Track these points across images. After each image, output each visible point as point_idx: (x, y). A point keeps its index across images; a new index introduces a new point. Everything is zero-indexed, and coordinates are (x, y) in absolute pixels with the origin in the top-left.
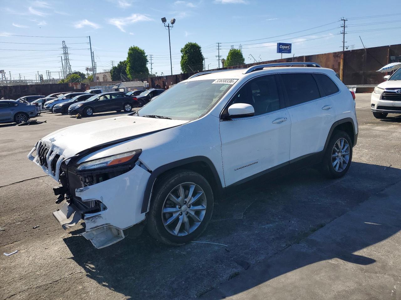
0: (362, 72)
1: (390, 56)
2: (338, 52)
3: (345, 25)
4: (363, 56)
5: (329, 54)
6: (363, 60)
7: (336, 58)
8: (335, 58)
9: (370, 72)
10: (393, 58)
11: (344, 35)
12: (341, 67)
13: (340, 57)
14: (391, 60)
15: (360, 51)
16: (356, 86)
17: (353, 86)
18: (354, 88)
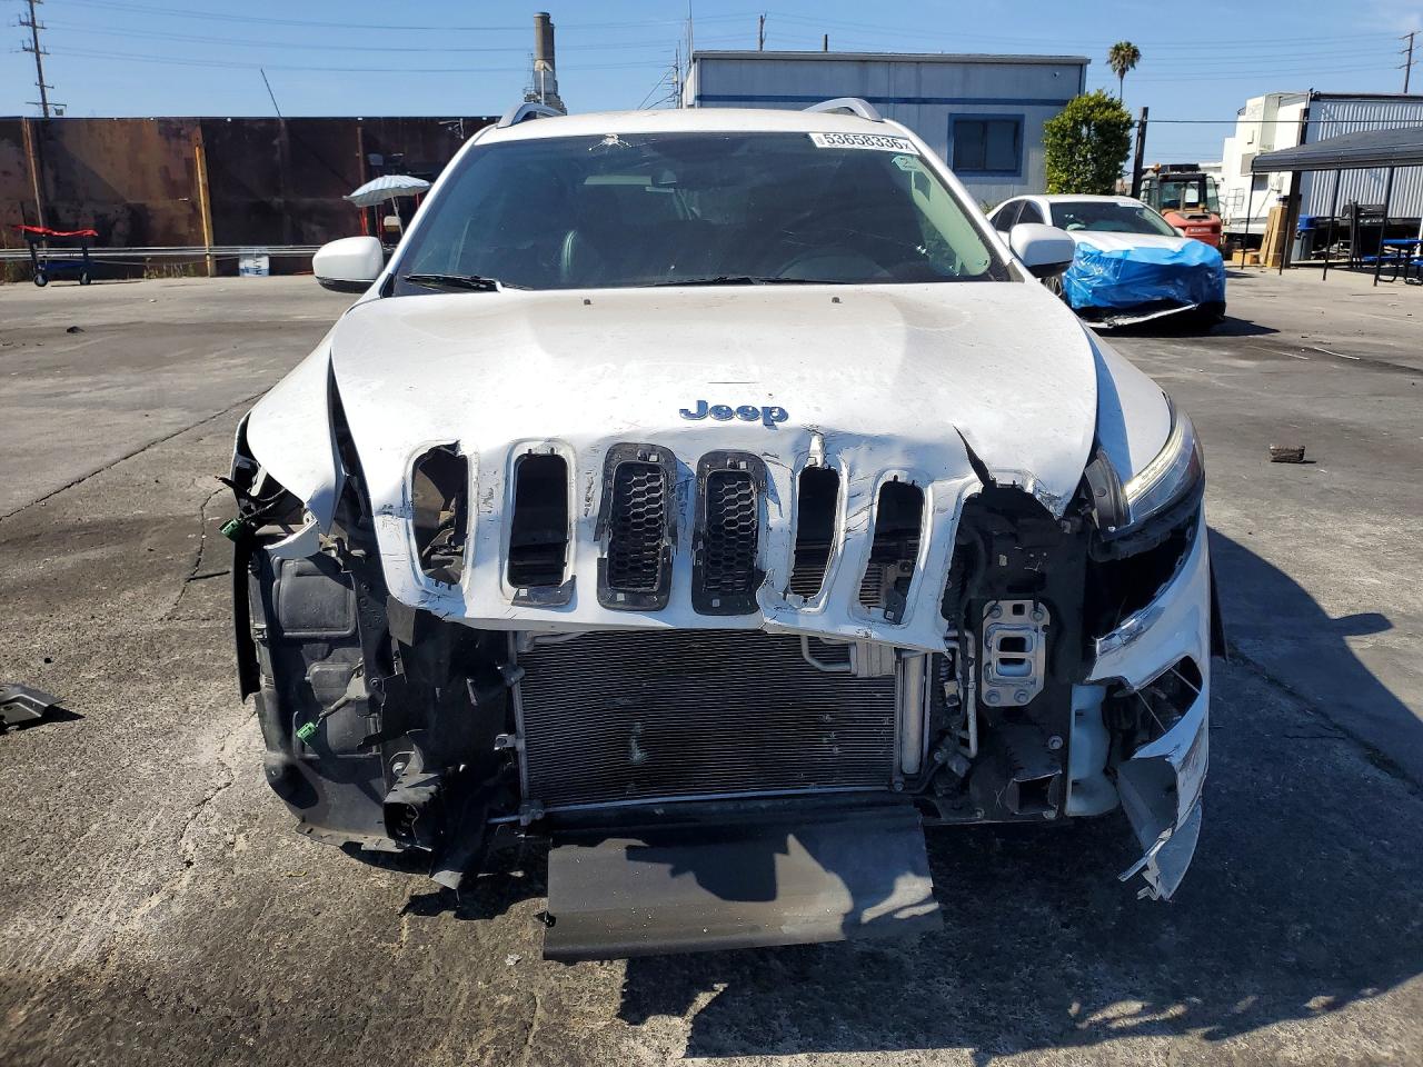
0: (281, 201)
1: (365, 154)
2: (180, 120)
3: (33, 19)
4: (276, 142)
5: (138, 123)
6: (277, 157)
7: (174, 141)
8: (168, 138)
9: (308, 201)
10: (376, 159)
11: (38, 59)
12: (201, 179)
13: (188, 137)
14: (371, 166)
15: (263, 124)
16: (264, 249)
17: (256, 250)
18: (259, 256)
